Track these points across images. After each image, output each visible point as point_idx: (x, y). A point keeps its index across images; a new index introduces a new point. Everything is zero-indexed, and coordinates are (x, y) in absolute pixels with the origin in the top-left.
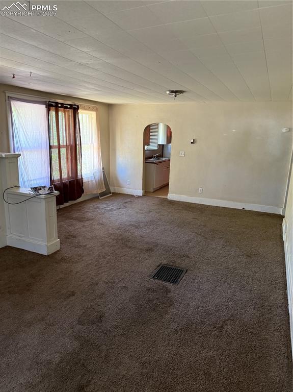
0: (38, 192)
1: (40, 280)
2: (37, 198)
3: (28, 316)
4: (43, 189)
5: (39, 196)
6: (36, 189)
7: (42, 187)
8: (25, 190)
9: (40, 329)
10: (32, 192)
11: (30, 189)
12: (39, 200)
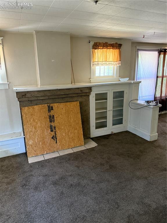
0: (149, 104)
1: (145, 154)
2: (149, 107)
3: (138, 173)
4: (152, 102)
5: (149, 106)
6: (148, 102)
7: (152, 101)
8: (141, 102)
9: (144, 183)
10: (146, 104)
11: (145, 102)
12: (149, 109)
